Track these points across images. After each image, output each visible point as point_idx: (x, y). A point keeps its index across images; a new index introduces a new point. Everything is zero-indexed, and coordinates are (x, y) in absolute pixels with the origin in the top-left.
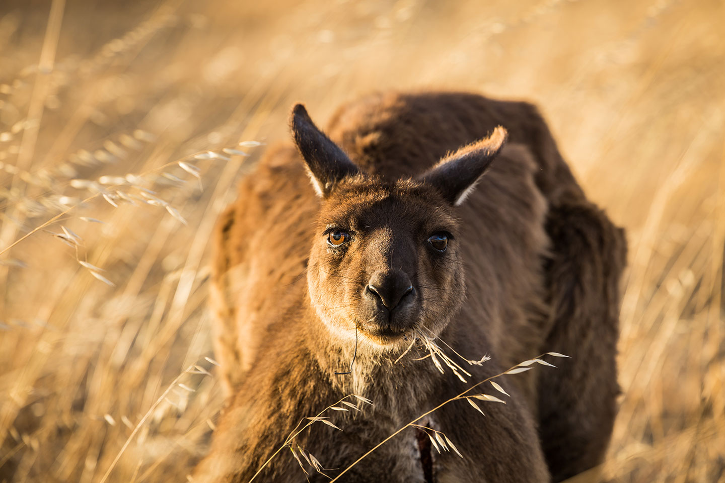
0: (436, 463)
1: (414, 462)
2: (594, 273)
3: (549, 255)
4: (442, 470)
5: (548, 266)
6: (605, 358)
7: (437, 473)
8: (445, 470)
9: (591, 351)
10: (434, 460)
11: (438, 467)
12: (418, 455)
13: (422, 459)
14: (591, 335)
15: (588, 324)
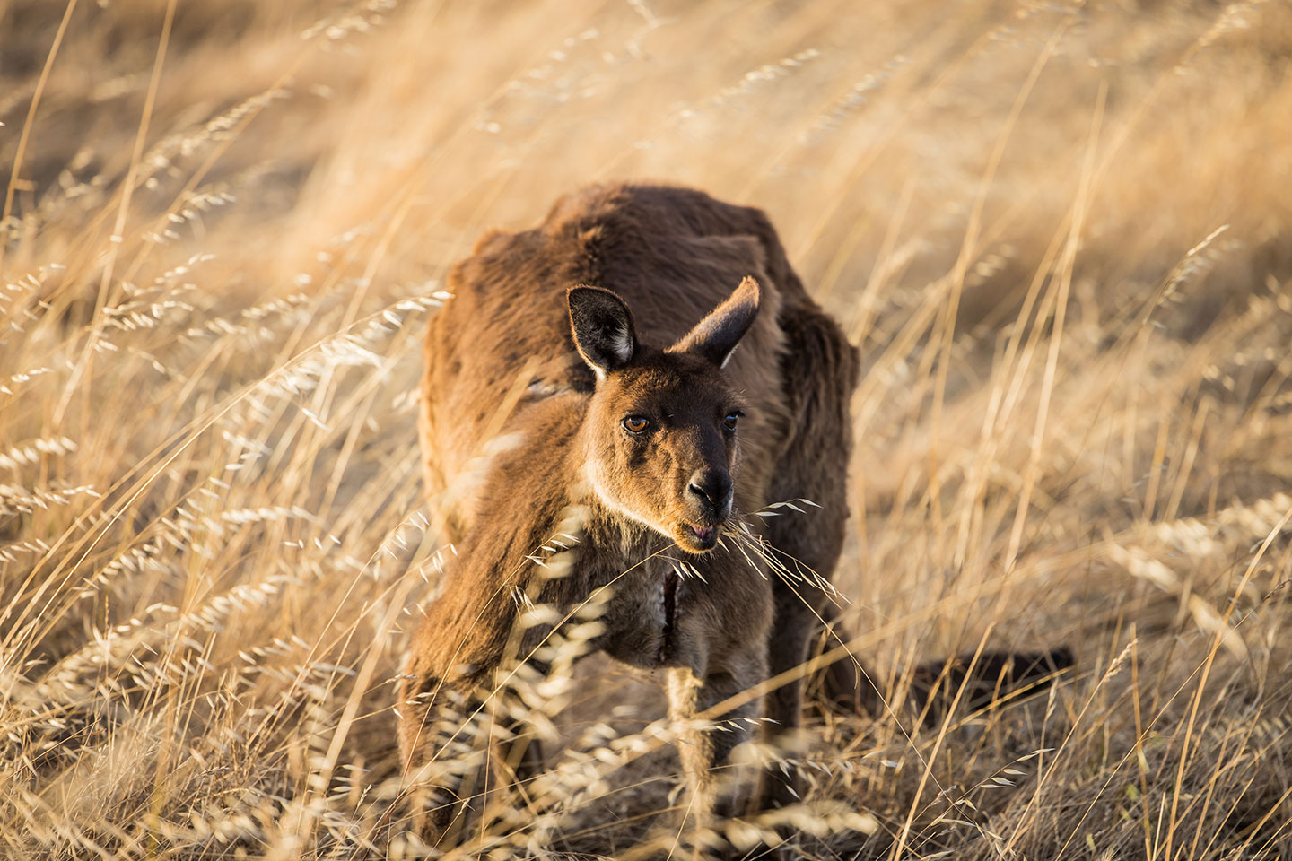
0: (678, 607)
1: (658, 607)
2: (828, 390)
3: (785, 351)
4: (684, 614)
5: (786, 365)
6: (836, 481)
7: (678, 617)
8: (688, 614)
9: (824, 473)
10: (677, 604)
11: (681, 611)
12: (663, 600)
13: (665, 604)
14: (824, 456)
15: (822, 443)
